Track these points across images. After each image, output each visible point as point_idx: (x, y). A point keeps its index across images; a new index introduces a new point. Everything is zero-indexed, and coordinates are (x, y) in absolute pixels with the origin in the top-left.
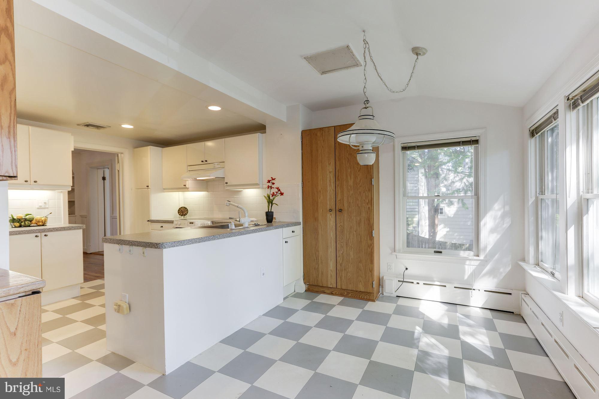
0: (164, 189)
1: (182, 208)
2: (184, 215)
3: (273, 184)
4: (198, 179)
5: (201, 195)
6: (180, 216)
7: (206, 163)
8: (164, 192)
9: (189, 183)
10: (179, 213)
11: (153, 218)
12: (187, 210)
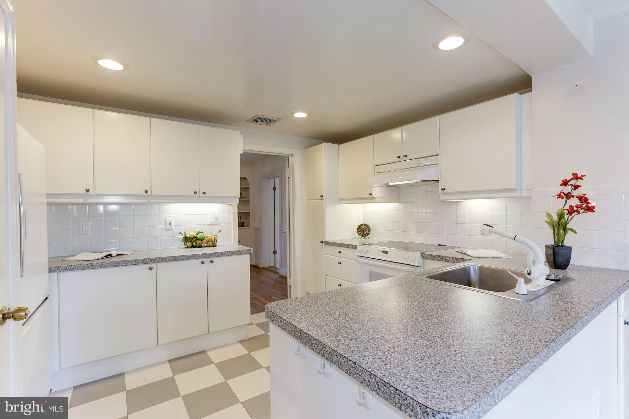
0: (341, 200)
1: (362, 225)
2: (366, 235)
3: (576, 187)
4: (390, 184)
5: (391, 207)
6: (360, 237)
7: (405, 158)
8: (341, 204)
9: (377, 191)
10: (358, 232)
11: (327, 239)
12: (369, 228)
